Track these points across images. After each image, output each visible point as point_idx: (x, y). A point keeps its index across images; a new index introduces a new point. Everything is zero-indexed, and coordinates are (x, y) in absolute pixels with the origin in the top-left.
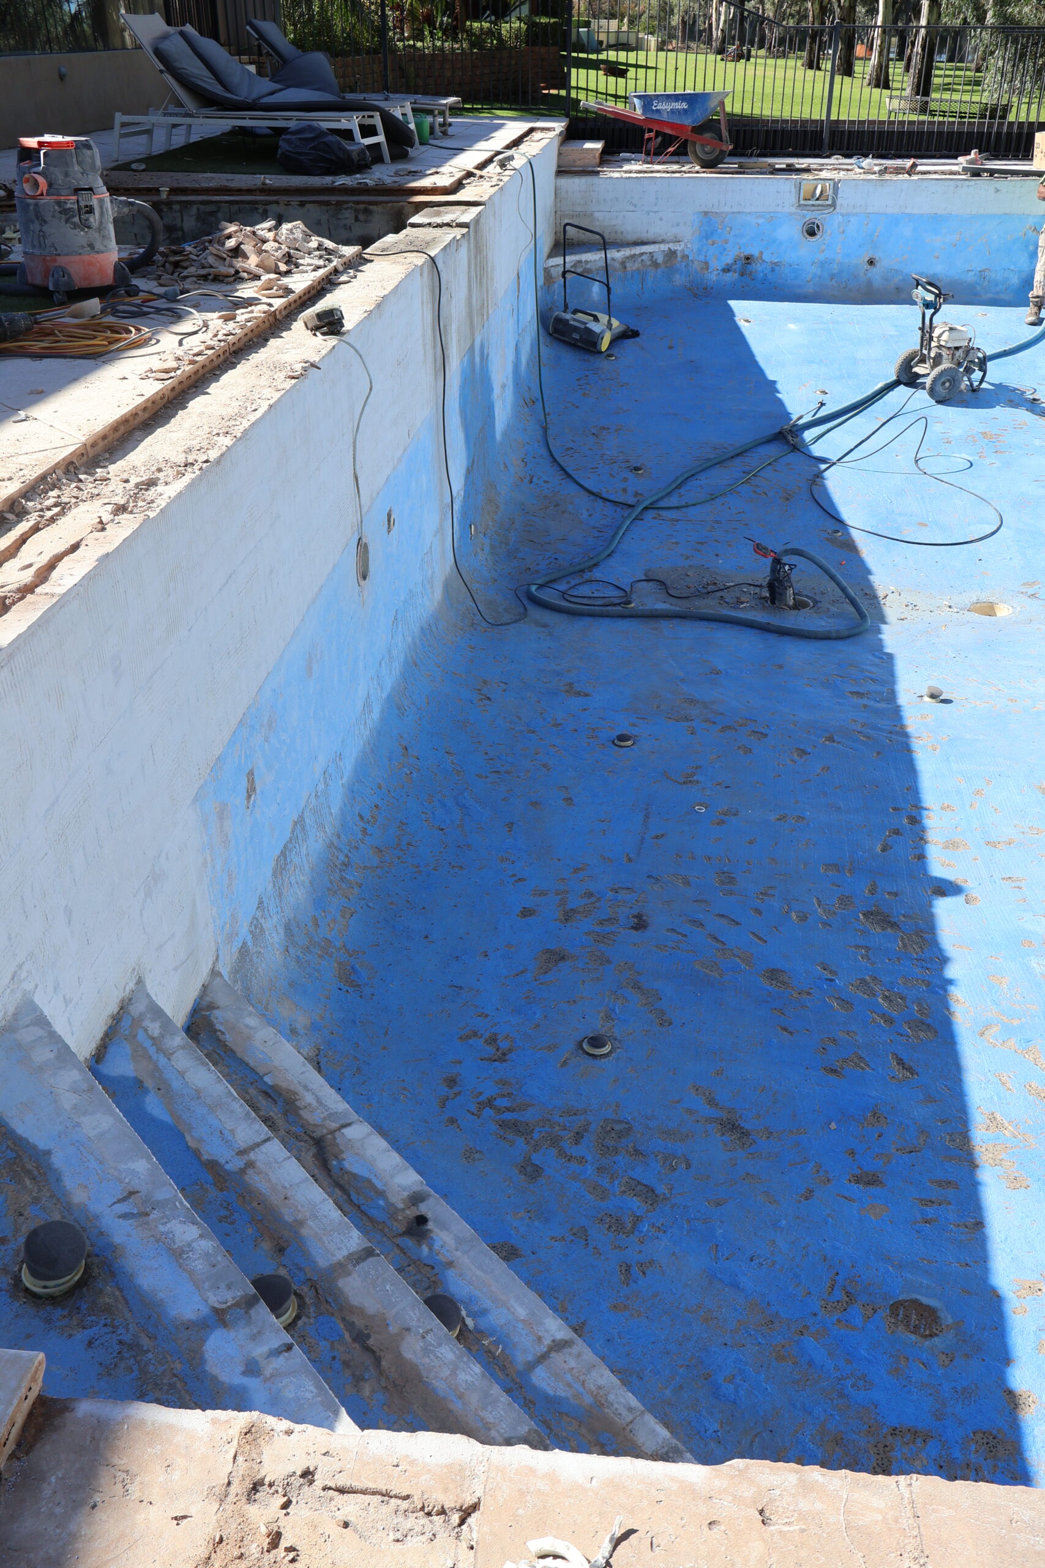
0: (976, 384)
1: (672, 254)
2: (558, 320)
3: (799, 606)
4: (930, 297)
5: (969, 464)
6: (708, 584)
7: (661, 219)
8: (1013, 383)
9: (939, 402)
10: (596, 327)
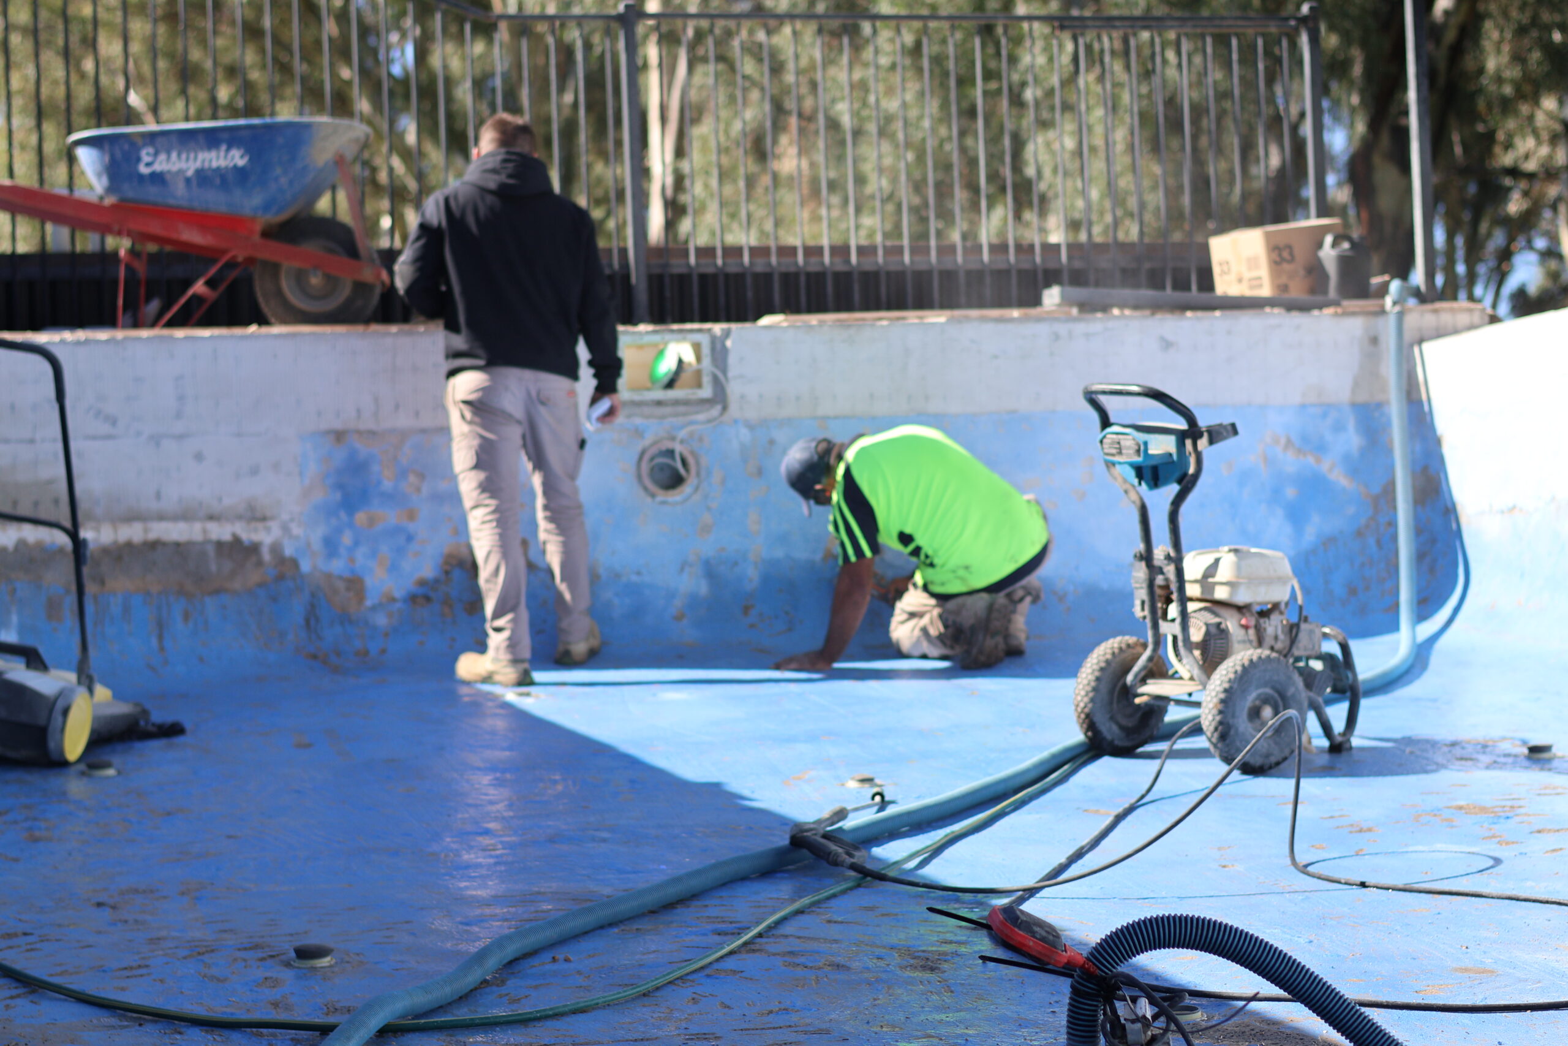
7: (199, 457)
9: (1250, 769)
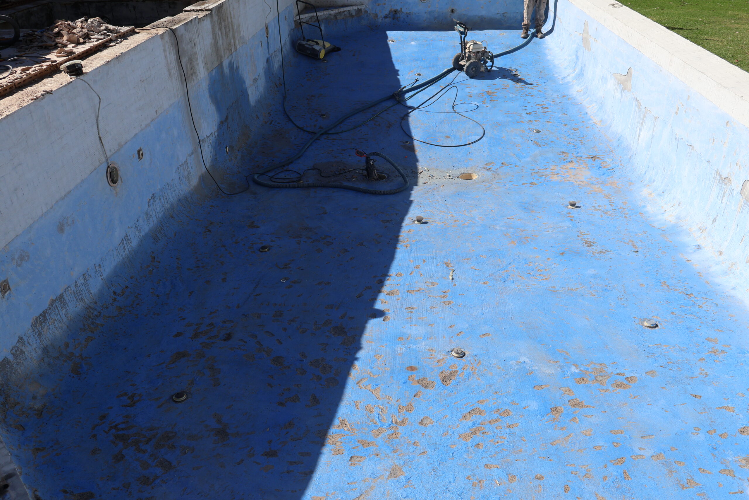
0: (489, 68)
1: (359, 11)
2: (300, 45)
3: (381, 178)
4: (462, 29)
5: (477, 107)
6: (341, 170)
8: (507, 67)
9: (471, 77)
10: (317, 48)
